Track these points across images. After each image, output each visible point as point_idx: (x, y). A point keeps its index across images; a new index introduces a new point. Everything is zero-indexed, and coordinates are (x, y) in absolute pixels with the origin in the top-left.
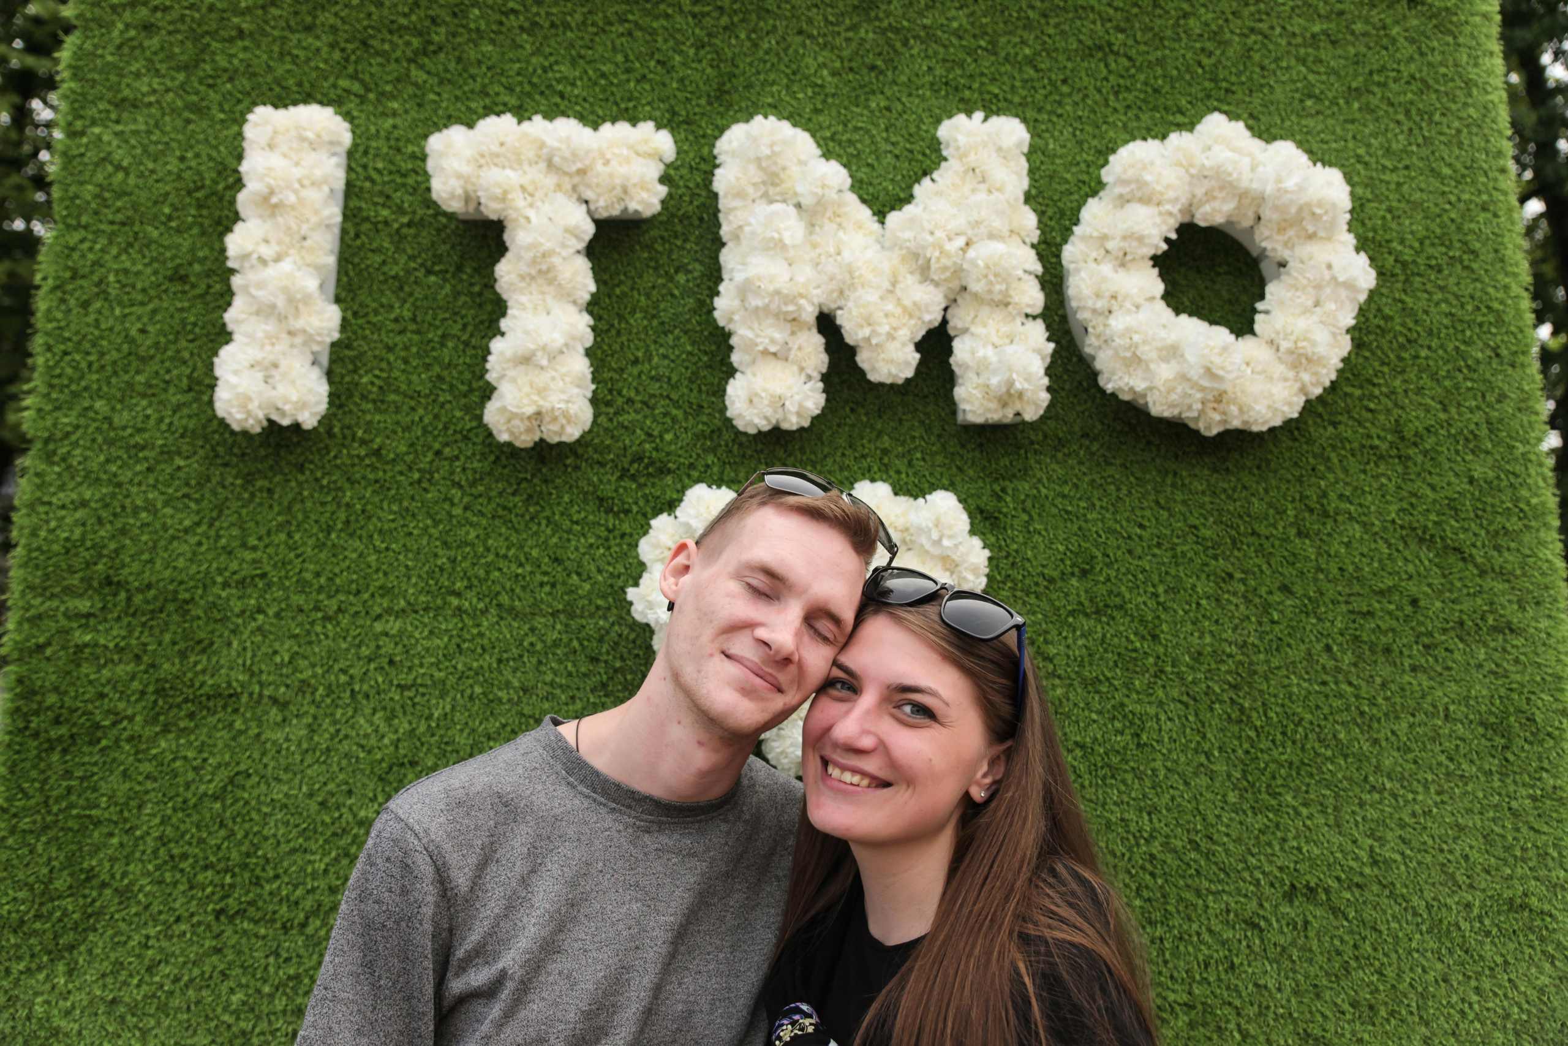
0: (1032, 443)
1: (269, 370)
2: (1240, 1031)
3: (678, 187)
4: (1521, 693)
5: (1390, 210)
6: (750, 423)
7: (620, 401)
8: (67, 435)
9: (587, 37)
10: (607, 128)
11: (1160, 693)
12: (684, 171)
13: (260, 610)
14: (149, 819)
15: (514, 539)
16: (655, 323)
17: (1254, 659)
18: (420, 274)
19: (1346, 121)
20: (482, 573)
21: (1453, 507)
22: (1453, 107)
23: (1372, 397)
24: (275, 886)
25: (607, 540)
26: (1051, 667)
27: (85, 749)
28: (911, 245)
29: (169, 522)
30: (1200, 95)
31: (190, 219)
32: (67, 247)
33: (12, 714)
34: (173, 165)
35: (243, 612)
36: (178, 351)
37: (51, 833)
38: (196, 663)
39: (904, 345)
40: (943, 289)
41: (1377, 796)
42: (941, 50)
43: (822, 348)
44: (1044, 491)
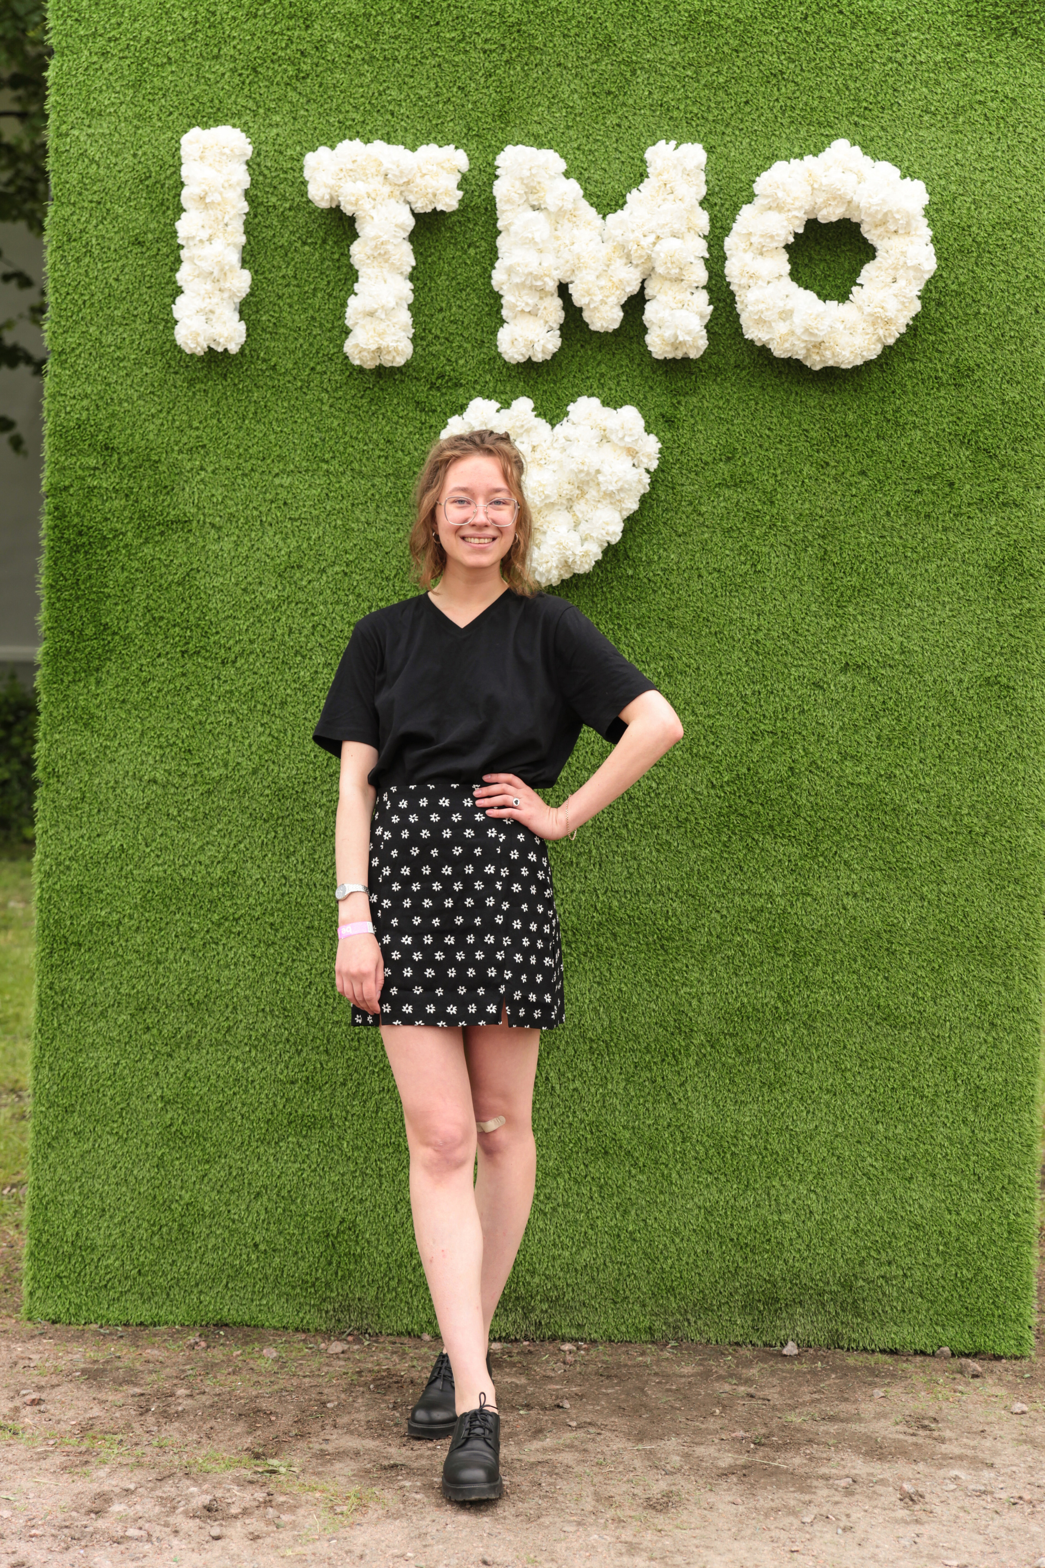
0: (701, 371)
1: (209, 315)
2: (804, 750)
3: (471, 185)
4: (1016, 547)
5: (974, 202)
6: (512, 357)
7: (430, 337)
8: (73, 349)
9: (410, 68)
10: (423, 149)
11: (772, 540)
12: (476, 173)
13: (202, 469)
14: (139, 595)
15: (362, 427)
16: (454, 283)
17: (837, 519)
18: (298, 245)
19: (952, 132)
20: (341, 449)
21: (988, 419)
22: (1034, 121)
23: (942, 341)
24: (217, 638)
25: (421, 429)
26: (702, 520)
27: (98, 551)
28: (620, 239)
29: (142, 410)
30: (845, 112)
31: (143, 200)
32: (63, 219)
33: (53, 529)
34: (130, 161)
35: (192, 469)
36: (141, 295)
37: (81, 602)
38: (163, 501)
39: (612, 307)
40: (640, 268)
41: (910, 611)
42: (659, 78)
43: (560, 308)
44: (706, 404)
